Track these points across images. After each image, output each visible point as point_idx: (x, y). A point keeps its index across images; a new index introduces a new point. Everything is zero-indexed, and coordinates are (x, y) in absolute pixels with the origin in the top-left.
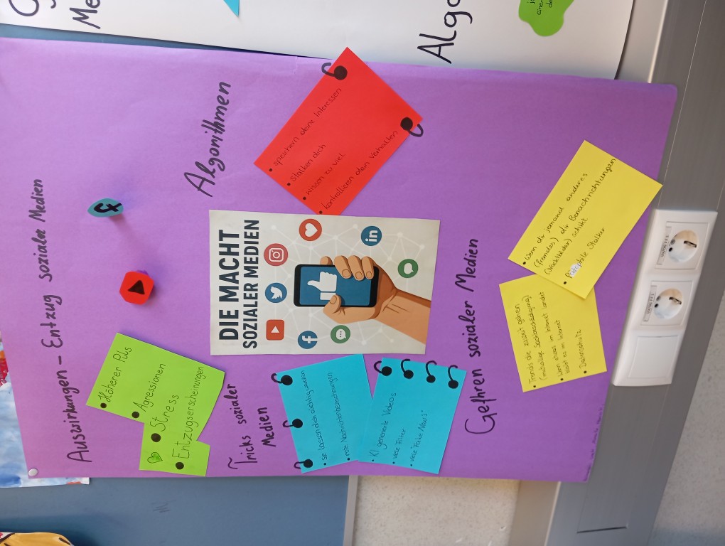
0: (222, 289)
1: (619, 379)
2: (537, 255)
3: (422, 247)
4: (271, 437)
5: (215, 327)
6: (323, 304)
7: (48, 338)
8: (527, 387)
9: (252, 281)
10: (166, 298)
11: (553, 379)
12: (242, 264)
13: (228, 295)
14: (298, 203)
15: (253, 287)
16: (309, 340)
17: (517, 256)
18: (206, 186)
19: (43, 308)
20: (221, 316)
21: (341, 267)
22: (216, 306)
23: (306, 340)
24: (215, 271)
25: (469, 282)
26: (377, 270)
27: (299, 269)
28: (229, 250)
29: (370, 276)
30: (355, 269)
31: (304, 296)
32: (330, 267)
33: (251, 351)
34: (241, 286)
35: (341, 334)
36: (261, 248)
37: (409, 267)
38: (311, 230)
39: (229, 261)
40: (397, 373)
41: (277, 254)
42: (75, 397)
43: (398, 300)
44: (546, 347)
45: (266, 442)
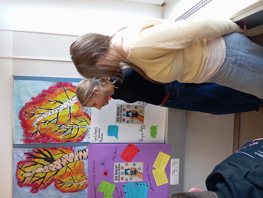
0: (116, 173)
1: (171, 184)
2: (156, 166)
3: (141, 166)
4: (122, 195)
5: (115, 179)
6: (128, 174)
7: (93, 181)
8: (158, 186)
9: (119, 172)
10: (108, 175)
11: (161, 184)
12: (118, 169)
13: (116, 174)
14: (125, 161)
15: (119, 173)
16: (127, 180)
17: (154, 166)
18: (114, 160)
19: (93, 177)
20: (115, 177)
21: (131, 169)
22: (115, 175)
23: (126, 180)
24: (115, 171)
25: (148, 170)
26: (135, 169)
27: (125, 170)
28: (116, 168)
29: (135, 170)
30: (133, 169)
31: (126, 173)
32: (129, 169)
33: (119, 182)
34: (118, 172)
35: (131, 179)
36: (120, 167)
37: (140, 169)
38: (127, 164)
39: (116, 169)
40: (139, 184)
41: (122, 168)
42: (96, 190)
43: (139, 173)
44: (160, 179)
45: (121, 196)
